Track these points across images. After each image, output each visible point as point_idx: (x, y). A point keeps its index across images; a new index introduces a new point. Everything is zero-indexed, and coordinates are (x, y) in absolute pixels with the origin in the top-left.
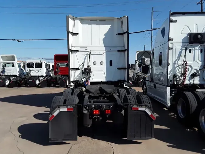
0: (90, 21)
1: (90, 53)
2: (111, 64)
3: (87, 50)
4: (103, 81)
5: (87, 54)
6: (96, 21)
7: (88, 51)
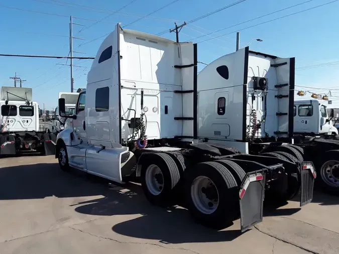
0: (137, 38)
1: (142, 92)
2: (166, 112)
3: (135, 86)
4: (156, 138)
5: (136, 94)
6: (145, 40)
7: (137, 89)
